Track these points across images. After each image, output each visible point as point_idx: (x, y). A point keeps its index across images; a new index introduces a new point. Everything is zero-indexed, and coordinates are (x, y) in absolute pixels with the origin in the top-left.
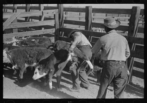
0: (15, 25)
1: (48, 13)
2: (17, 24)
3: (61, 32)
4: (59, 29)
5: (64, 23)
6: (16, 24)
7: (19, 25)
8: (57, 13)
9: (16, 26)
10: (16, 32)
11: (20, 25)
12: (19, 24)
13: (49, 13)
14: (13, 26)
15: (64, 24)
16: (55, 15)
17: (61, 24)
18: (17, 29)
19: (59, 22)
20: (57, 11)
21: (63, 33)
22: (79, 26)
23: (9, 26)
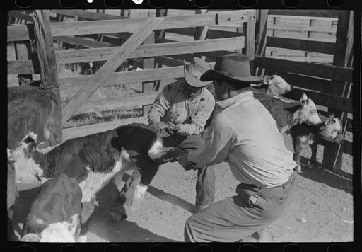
0: (149, 50)
1: (229, 19)
2: (153, 47)
3: (258, 69)
4: (254, 61)
5: (267, 45)
6: (150, 48)
7: (158, 49)
8: (253, 18)
9: (151, 52)
10: (150, 67)
11: (161, 49)
12: (159, 47)
13: (232, 19)
14: (145, 52)
15: (267, 47)
16: (245, 24)
17: (259, 47)
18: (153, 59)
19: (256, 44)
20: (253, 15)
21: (264, 70)
22: (306, 54)
23: (134, 52)
